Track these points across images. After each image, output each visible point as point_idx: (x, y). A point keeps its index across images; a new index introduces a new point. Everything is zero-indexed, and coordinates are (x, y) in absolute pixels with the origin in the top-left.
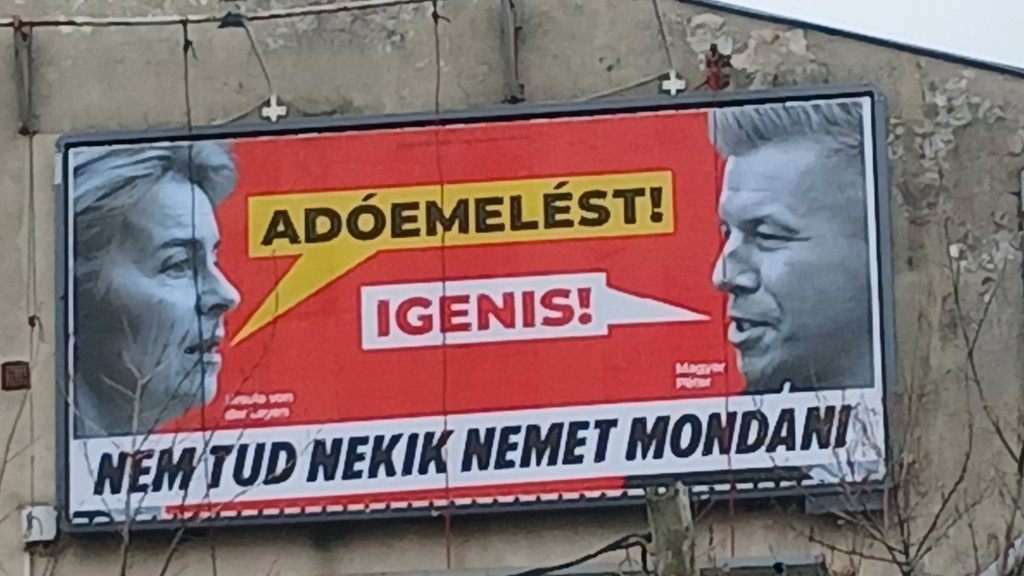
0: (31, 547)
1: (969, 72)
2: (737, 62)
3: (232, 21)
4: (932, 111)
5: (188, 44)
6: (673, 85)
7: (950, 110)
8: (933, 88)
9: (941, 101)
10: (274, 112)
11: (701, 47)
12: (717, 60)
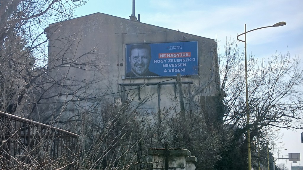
0: (123, 80)
1: (207, 39)
2: (186, 38)
3: (141, 33)
4: (203, 42)
5: (137, 36)
6: (180, 40)
7: (205, 42)
8: (203, 40)
9: (204, 41)
10: (145, 42)
11: (183, 37)
12: (184, 38)
